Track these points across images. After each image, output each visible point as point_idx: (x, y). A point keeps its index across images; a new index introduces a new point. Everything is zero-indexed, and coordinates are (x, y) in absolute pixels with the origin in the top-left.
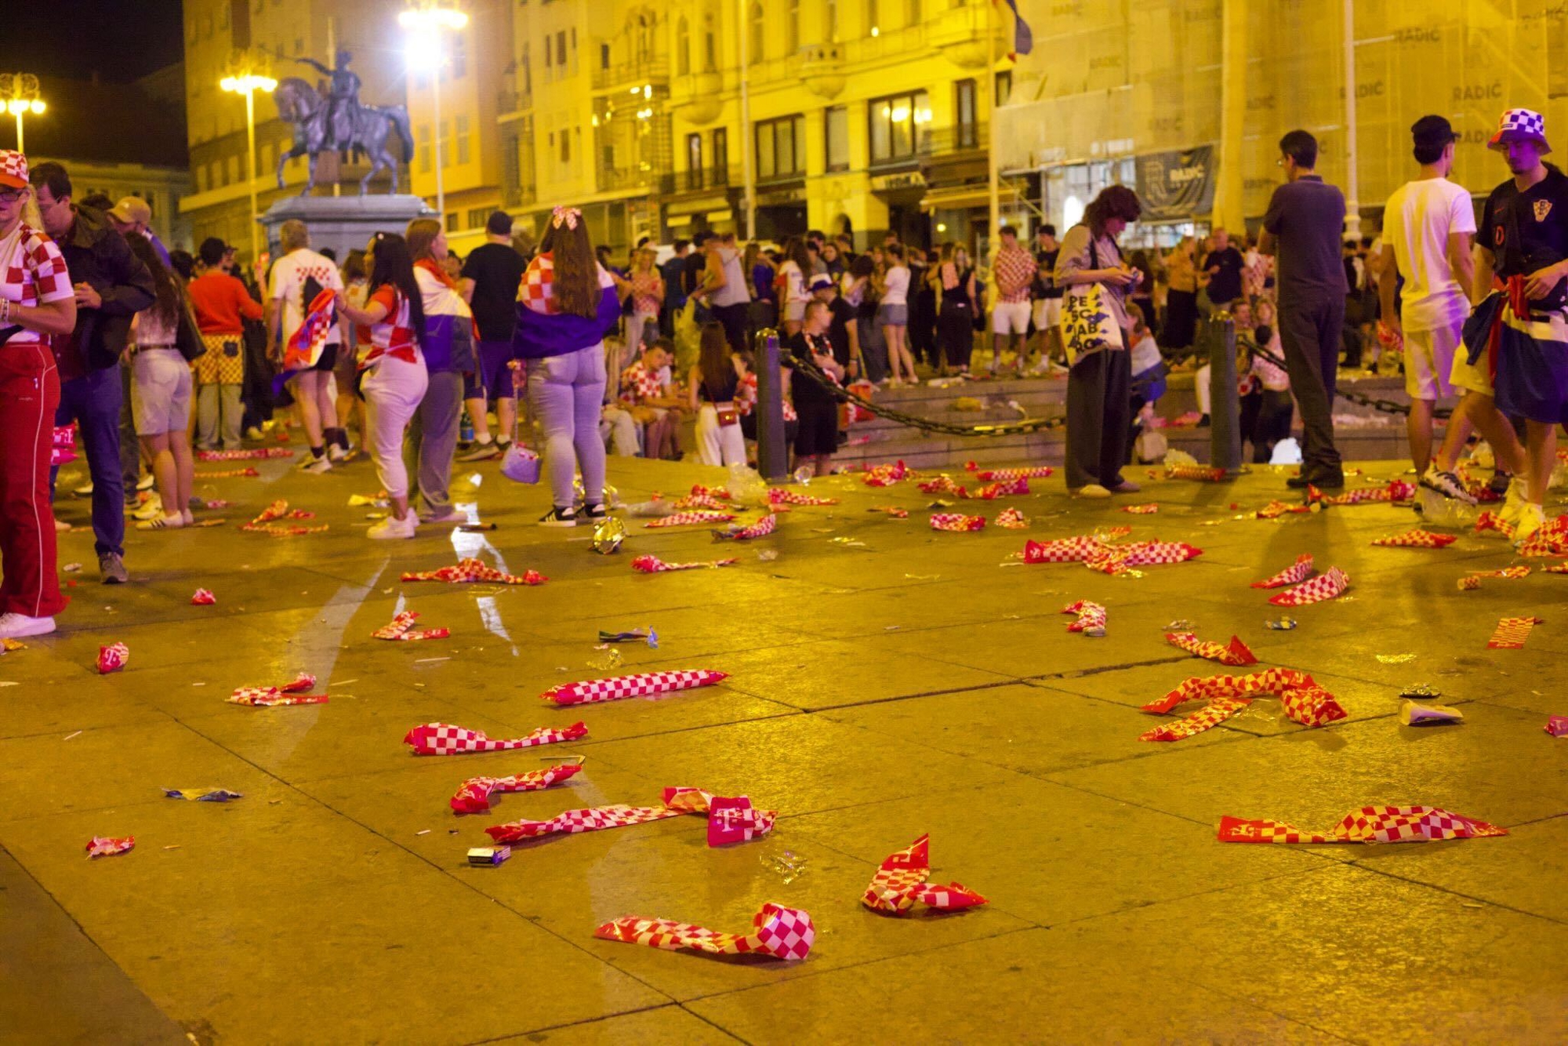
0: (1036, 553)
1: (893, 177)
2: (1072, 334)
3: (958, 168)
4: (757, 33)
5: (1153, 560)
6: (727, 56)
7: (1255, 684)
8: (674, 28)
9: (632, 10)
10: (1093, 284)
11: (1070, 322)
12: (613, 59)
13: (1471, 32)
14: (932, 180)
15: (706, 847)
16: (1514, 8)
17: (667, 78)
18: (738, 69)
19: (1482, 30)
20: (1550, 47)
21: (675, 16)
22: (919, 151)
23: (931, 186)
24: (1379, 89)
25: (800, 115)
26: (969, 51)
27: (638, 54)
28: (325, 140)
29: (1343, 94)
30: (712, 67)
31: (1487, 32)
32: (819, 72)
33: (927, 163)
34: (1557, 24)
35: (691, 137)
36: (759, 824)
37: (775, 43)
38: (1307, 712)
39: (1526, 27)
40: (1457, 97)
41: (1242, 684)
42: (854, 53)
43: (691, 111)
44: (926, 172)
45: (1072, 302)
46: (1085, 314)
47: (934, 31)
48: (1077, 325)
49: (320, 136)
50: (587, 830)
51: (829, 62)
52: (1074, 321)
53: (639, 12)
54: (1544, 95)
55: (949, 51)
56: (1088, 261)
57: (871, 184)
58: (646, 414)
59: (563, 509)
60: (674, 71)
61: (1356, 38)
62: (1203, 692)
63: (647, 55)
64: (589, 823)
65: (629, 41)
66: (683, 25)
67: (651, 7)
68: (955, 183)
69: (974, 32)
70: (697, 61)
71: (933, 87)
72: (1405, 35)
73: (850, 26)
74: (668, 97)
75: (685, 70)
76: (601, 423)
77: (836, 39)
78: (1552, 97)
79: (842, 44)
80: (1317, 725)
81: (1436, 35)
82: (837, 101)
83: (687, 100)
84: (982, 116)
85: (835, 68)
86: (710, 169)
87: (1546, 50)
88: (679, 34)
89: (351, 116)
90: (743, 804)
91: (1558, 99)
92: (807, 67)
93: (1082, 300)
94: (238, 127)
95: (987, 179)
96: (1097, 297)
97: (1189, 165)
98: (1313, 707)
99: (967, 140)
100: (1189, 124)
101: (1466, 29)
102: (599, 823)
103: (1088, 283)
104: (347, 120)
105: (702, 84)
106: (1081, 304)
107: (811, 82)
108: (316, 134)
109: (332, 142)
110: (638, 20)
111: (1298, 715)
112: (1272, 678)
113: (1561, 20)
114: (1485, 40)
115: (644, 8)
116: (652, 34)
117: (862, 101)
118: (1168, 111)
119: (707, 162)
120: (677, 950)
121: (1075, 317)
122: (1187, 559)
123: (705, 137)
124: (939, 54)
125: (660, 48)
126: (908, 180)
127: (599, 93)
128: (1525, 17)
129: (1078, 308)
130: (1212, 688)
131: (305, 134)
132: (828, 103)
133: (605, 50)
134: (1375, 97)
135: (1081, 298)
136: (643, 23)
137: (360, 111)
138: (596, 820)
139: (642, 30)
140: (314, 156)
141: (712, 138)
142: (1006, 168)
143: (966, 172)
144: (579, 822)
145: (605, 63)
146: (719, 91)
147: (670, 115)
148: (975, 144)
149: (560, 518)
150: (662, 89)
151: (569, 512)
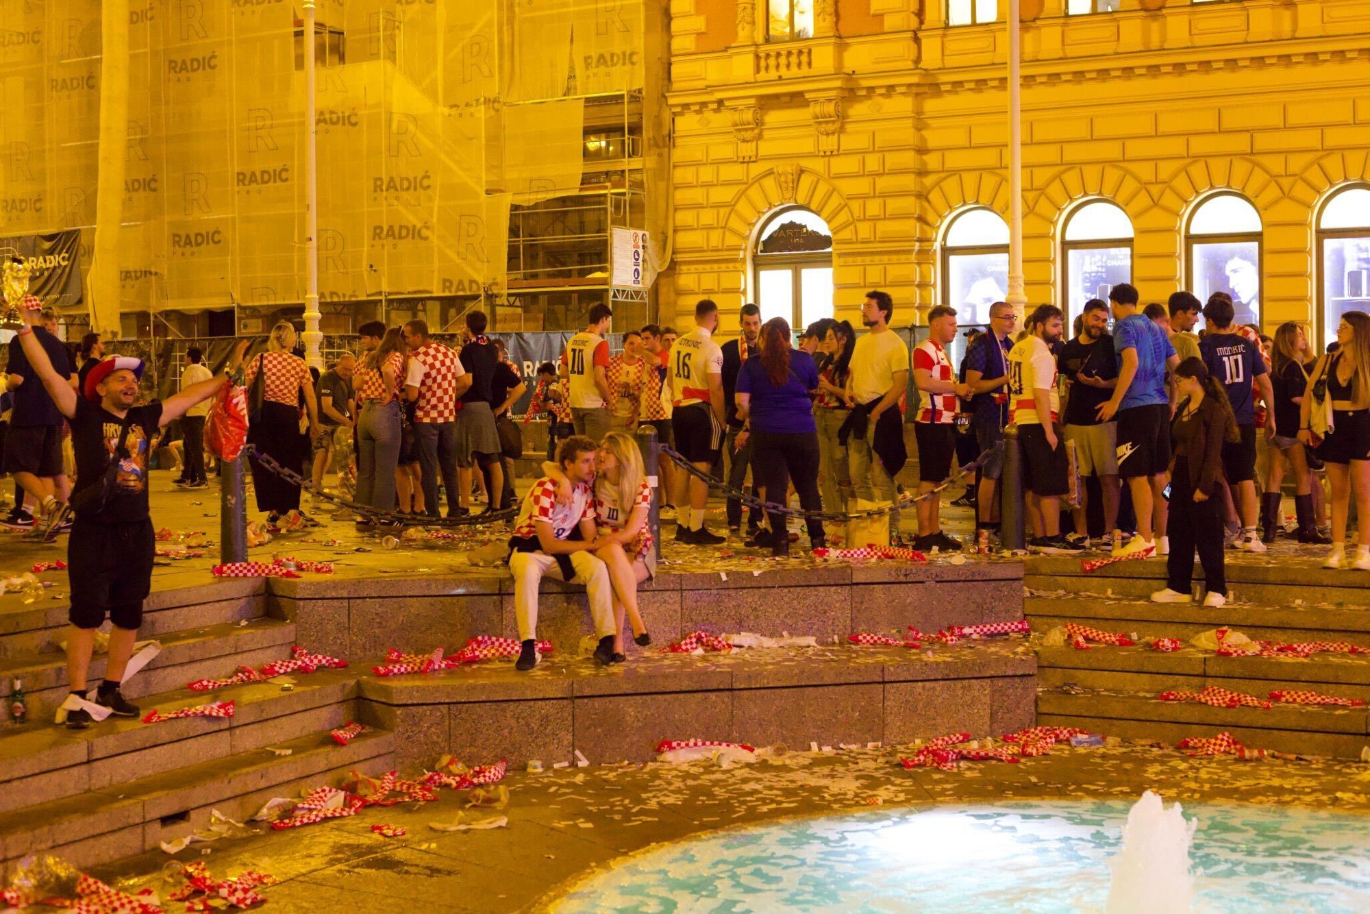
13: (396, 118)
16: (441, 95)
19: (407, 115)
20: (488, 140)
31: (415, 119)
34: (493, 113)
39: (457, 116)
40: (377, 188)
54: (481, 190)
78: (489, 192)
81: (353, 120)
87: (484, 142)
91: (498, 195)
97: (51, 252)
100: (51, 205)
101: (390, 114)
113: (497, 111)
114: (412, 127)
118: (23, 190)
128: (452, 107)
134: (279, 183)
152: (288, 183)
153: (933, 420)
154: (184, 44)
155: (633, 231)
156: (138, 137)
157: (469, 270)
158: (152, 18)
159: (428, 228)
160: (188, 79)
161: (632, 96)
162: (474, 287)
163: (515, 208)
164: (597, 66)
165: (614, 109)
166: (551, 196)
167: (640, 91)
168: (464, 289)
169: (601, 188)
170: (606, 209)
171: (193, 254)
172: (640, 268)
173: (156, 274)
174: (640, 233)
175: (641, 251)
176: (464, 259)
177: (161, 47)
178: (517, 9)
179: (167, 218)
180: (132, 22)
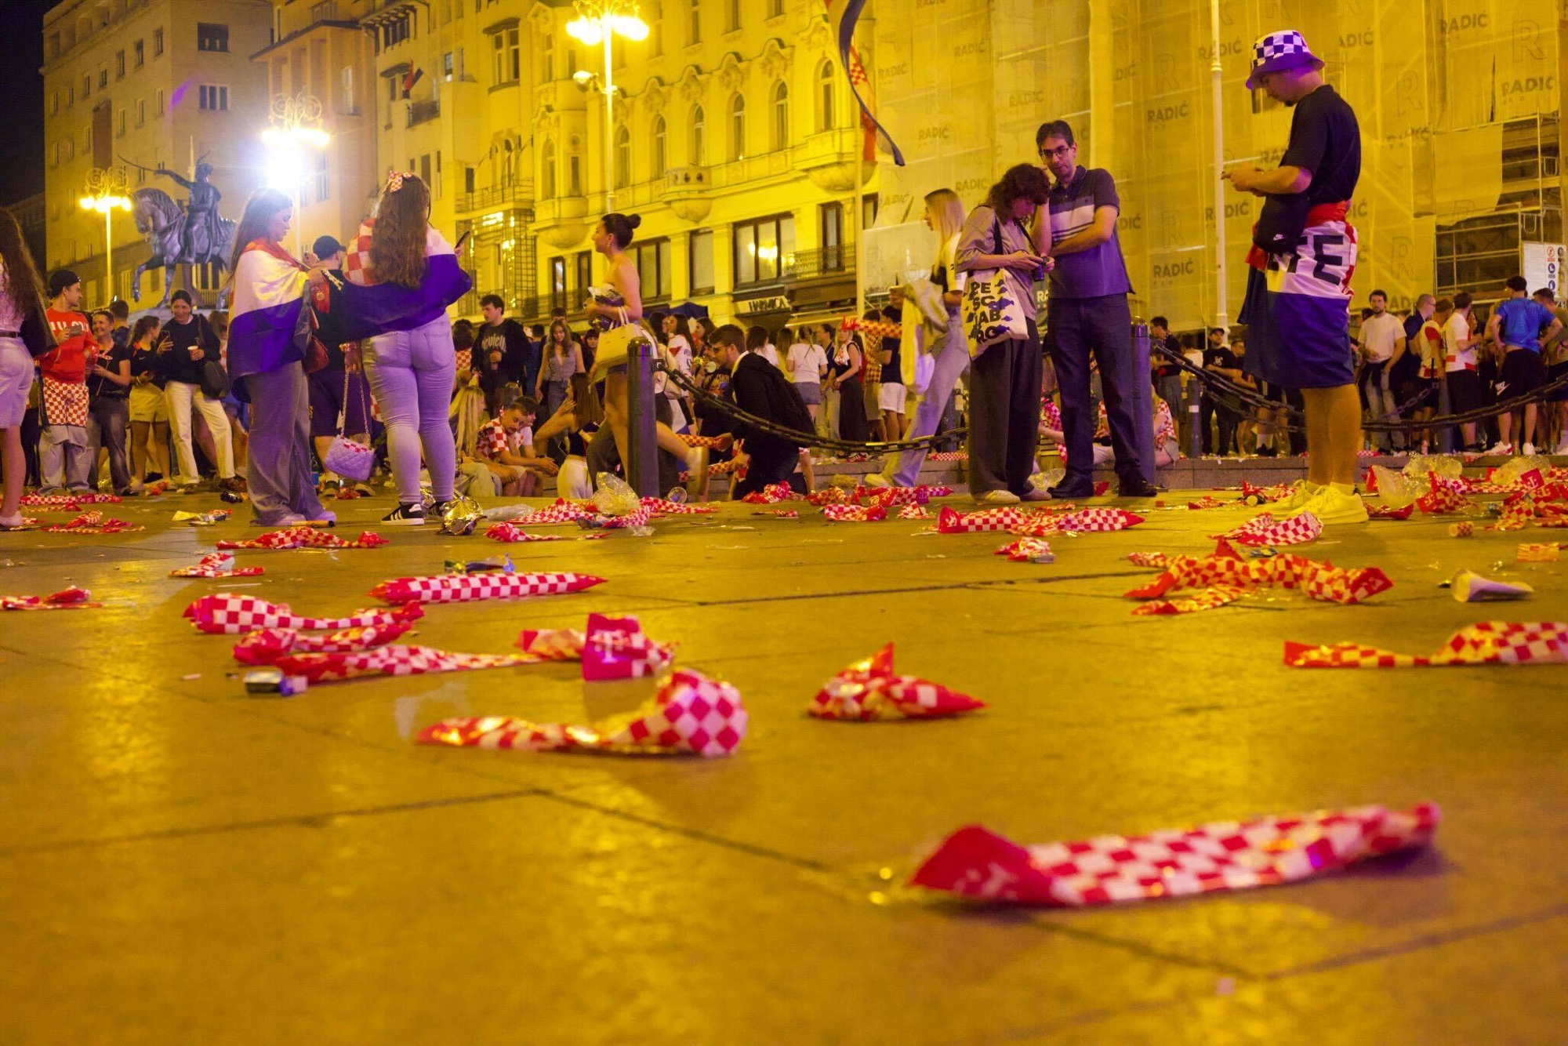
0: (952, 521)
1: (758, 300)
2: (973, 323)
3: (823, 291)
4: (623, 157)
5: (1087, 526)
6: (592, 182)
7: (1262, 571)
8: (539, 150)
9: (497, 134)
10: (997, 270)
11: (971, 310)
12: (477, 184)
14: (797, 303)
15: (581, 681)
16: (1379, 127)
17: (533, 201)
18: (603, 192)
20: (1416, 168)
21: (540, 140)
22: (783, 274)
23: (796, 309)
24: (1245, 208)
25: (665, 239)
26: (834, 174)
27: (503, 178)
28: (182, 252)
29: (1210, 213)
30: (576, 190)
32: (684, 195)
33: (793, 286)
34: (1423, 143)
35: (555, 260)
36: (653, 655)
37: (641, 169)
38: (1340, 586)
39: (1391, 146)
41: (1246, 571)
42: (719, 177)
43: (555, 234)
44: (791, 295)
45: (973, 289)
46: (988, 301)
47: (800, 155)
48: (978, 313)
49: (177, 249)
50: (416, 671)
51: (694, 186)
52: (975, 309)
53: (504, 136)
54: (1411, 214)
55: (815, 174)
56: (991, 245)
57: (736, 308)
58: (505, 471)
59: (411, 505)
60: (539, 195)
61: (1226, 158)
62: (1199, 579)
63: (511, 179)
64: (418, 662)
65: (494, 166)
66: (549, 149)
67: (516, 132)
68: (820, 305)
69: (841, 154)
70: (562, 185)
71: (799, 210)
72: (1271, 155)
73: (716, 149)
74: (533, 221)
75: (550, 193)
76: (457, 475)
77: (703, 164)
78: (1417, 215)
79: (708, 168)
80: (1353, 601)
82: (702, 224)
83: (552, 223)
84: (848, 239)
85: (701, 192)
86: (574, 293)
87: (1412, 170)
88: (544, 157)
89: (209, 229)
90: (630, 627)
91: (1425, 217)
92: (673, 190)
93: (985, 287)
94: (97, 251)
95: (854, 301)
96: (1001, 282)
98: (1346, 579)
99: (833, 263)
102: (434, 664)
103: (992, 269)
104: (205, 232)
105: (567, 208)
106: (983, 291)
107: (676, 206)
108: (173, 246)
109: (190, 255)
110: (504, 145)
111: (1328, 591)
112: (1281, 566)
113: (1427, 140)
115: (510, 131)
116: (517, 158)
117: (728, 224)
119: (571, 286)
120: (541, 750)
121: (977, 305)
122: (1124, 528)
123: (569, 261)
124: (806, 177)
125: (525, 172)
126: (773, 303)
127: (463, 217)
128: (1389, 138)
129: (980, 295)
130: (1210, 573)
131: (163, 246)
132: (694, 227)
133: (470, 174)
134: (1241, 216)
135: (984, 284)
136: (508, 147)
137: (219, 224)
138: (429, 661)
139: (507, 154)
140: (171, 268)
141: (576, 263)
142: (872, 290)
143: (833, 294)
144: (404, 661)
145: (470, 187)
146: (585, 214)
147: (535, 239)
148: (840, 266)
149: (407, 515)
150: (526, 213)
151: (415, 508)
152: (1249, 216)
153: (1432, 375)
154: (1160, 96)
155: (1547, 246)
156: (1125, 180)
157: (1403, 289)
158: (1134, 74)
159: (1366, 251)
160: (1164, 127)
161: (1545, 120)
162: (1406, 302)
163: (1439, 228)
164: (1512, 92)
165: (1527, 134)
166: (1469, 216)
167: (1555, 114)
168: (1397, 306)
169: (1512, 207)
170: (1516, 227)
171: (1170, 283)
172: (1556, 280)
173: (1141, 302)
174: (1556, 247)
175: (1557, 264)
176: (1398, 277)
177: (1142, 100)
178: (1447, 44)
179: (1149, 252)
180: (1117, 78)
